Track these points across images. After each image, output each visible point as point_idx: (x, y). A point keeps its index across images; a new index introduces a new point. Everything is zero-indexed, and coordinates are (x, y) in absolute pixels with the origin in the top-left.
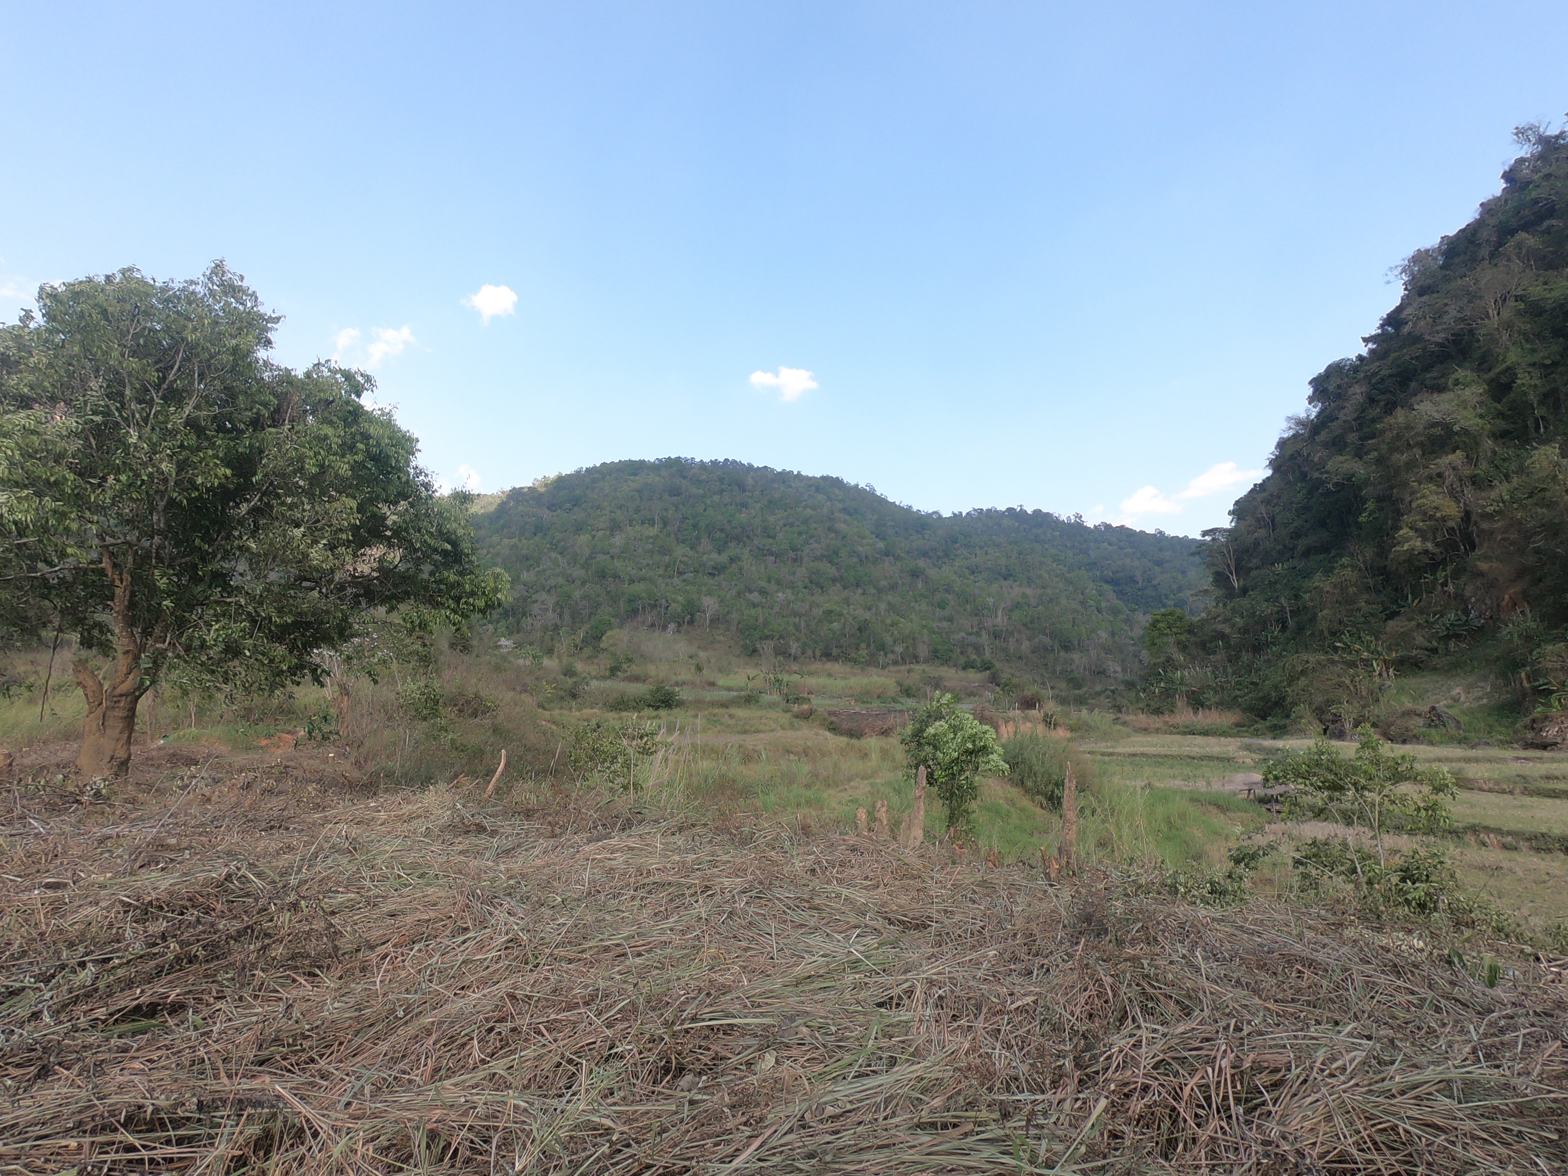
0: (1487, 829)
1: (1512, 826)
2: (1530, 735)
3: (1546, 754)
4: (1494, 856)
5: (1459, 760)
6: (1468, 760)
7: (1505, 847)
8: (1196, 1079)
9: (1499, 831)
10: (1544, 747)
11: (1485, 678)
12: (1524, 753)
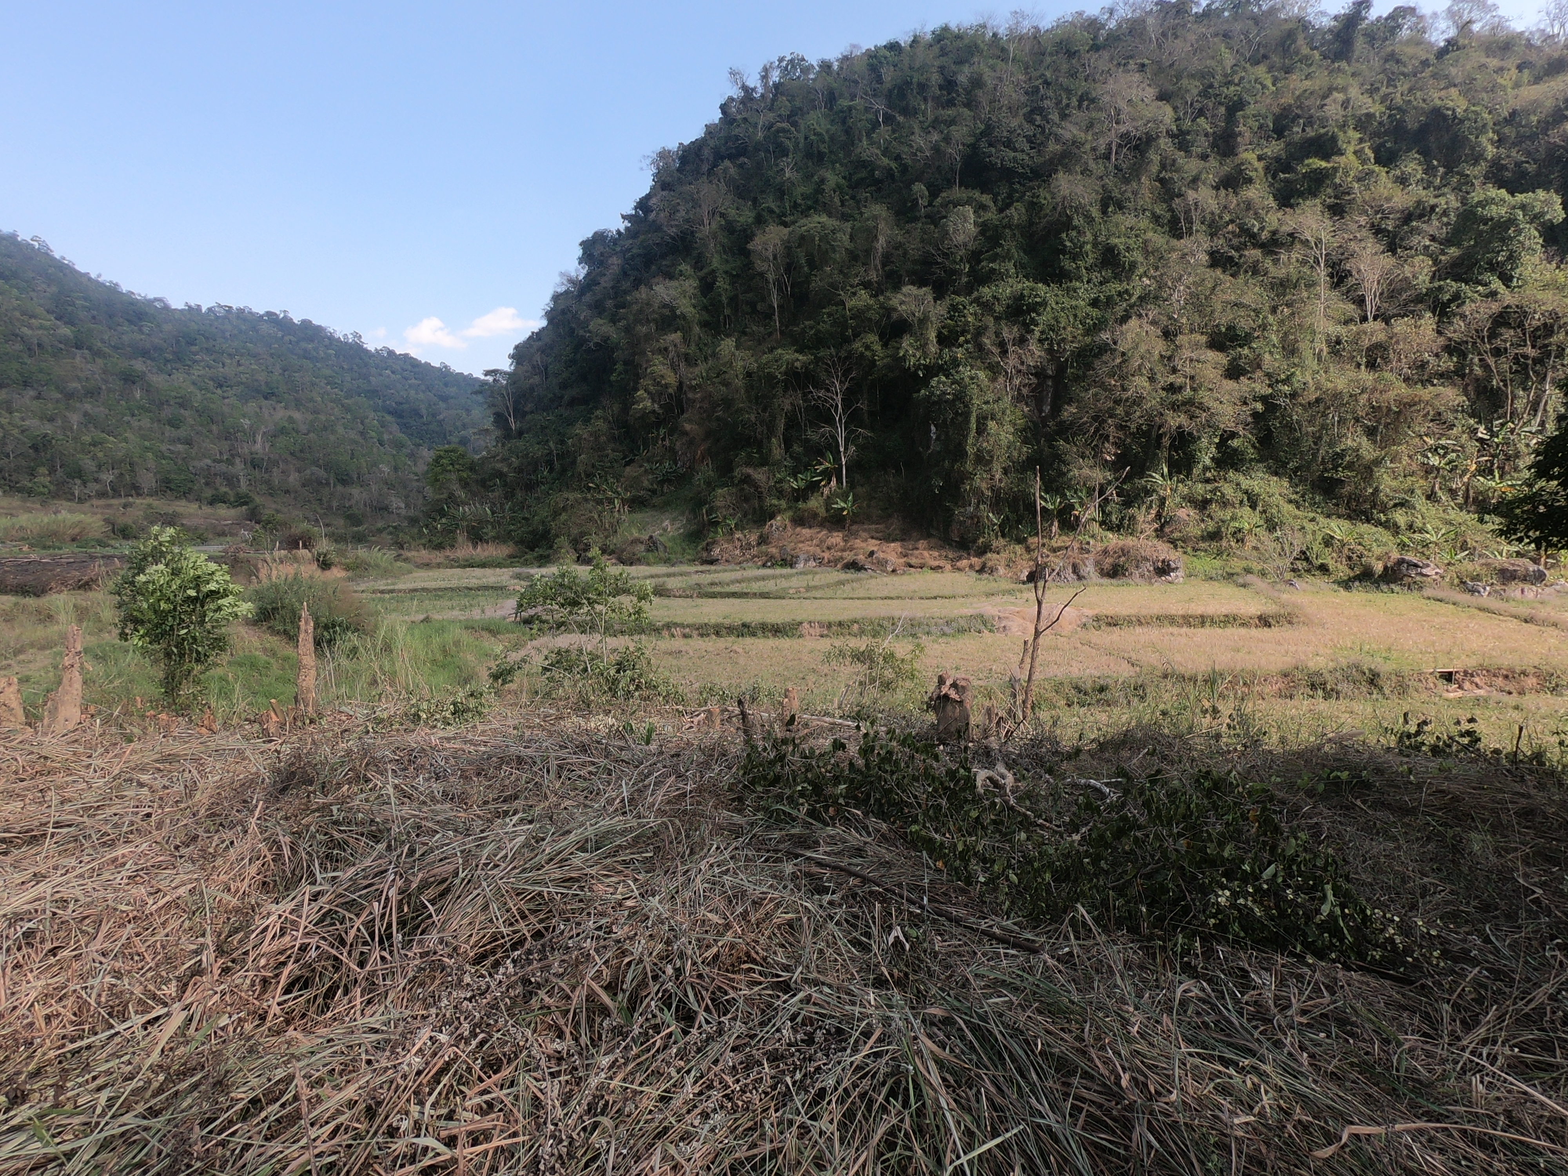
0: (676, 625)
1: (690, 620)
2: (705, 554)
3: (713, 568)
4: (678, 643)
5: (664, 575)
6: (669, 575)
7: (685, 636)
8: (362, 919)
9: (682, 626)
10: (712, 562)
11: (683, 514)
12: (700, 568)
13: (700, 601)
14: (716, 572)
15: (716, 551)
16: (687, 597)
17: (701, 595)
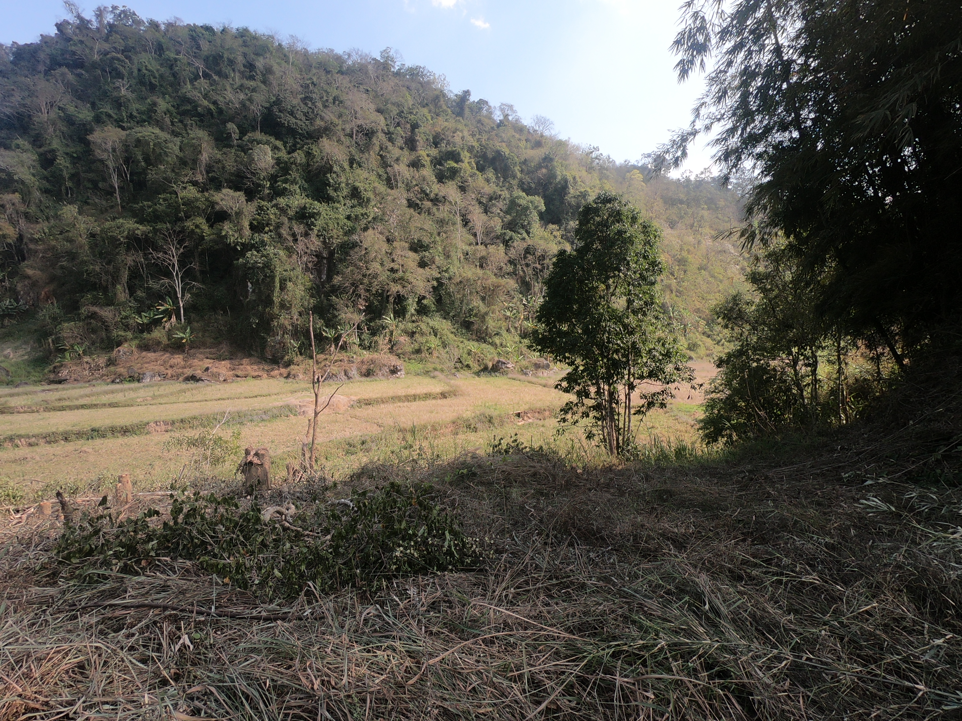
1: (36, 431)
2: (52, 376)
3: (60, 386)
4: (24, 451)
5: (6, 396)
6: (12, 395)
7: (30, 445)
9: (28, 437)
10: (60, 382)
11: (26, 343)
12: (47, 387)
13: (47, 414)
14: (64, 389)
15: (64, 373)
16: (33, 412)
17: (47, 410)
